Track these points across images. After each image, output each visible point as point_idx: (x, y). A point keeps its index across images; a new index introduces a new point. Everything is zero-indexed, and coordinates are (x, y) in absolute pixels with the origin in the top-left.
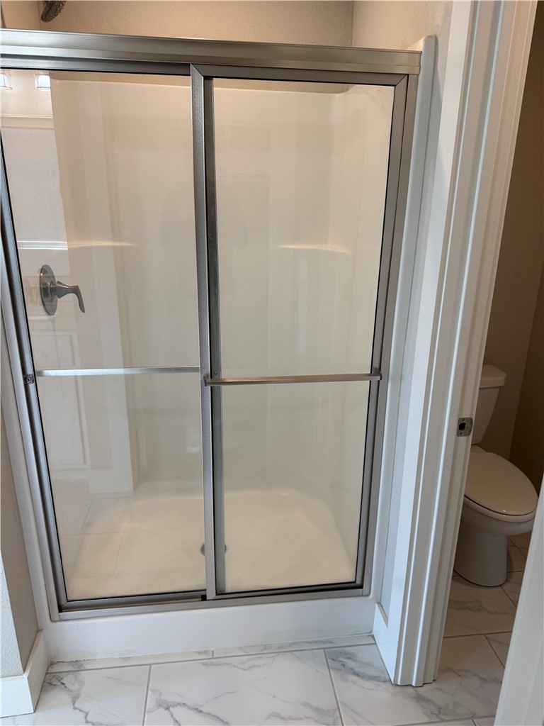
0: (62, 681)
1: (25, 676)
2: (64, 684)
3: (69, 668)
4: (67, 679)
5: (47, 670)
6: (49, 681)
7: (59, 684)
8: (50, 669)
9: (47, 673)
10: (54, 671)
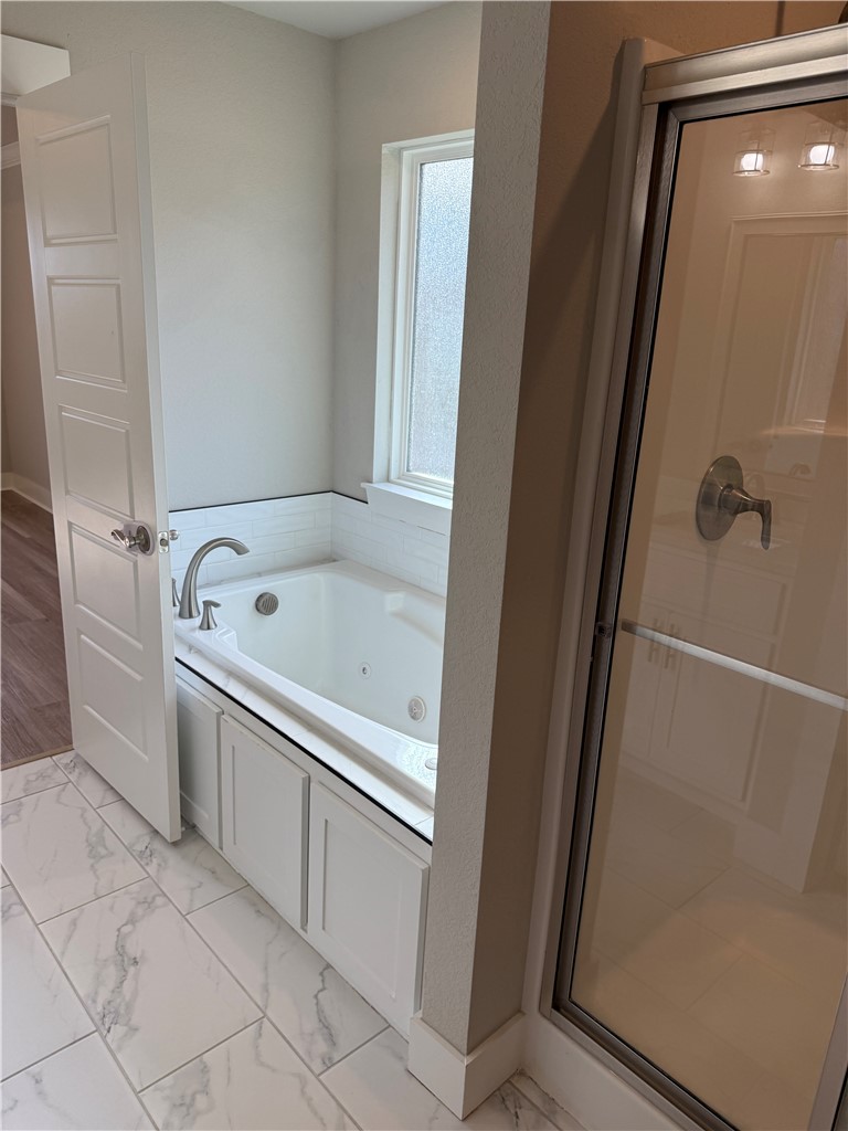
0: (518, 1110)
1: (467, 1061)
2: (517, 1117)
3: (537, 1101)
4: (527, 1115)
5: (512, 1076)
6: (504, 1095)
7: (513, 1112)
8: (516, 1078)
9: (508, 1081)
10: (517, 1086)
